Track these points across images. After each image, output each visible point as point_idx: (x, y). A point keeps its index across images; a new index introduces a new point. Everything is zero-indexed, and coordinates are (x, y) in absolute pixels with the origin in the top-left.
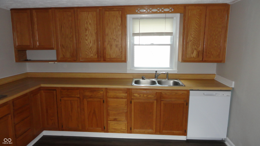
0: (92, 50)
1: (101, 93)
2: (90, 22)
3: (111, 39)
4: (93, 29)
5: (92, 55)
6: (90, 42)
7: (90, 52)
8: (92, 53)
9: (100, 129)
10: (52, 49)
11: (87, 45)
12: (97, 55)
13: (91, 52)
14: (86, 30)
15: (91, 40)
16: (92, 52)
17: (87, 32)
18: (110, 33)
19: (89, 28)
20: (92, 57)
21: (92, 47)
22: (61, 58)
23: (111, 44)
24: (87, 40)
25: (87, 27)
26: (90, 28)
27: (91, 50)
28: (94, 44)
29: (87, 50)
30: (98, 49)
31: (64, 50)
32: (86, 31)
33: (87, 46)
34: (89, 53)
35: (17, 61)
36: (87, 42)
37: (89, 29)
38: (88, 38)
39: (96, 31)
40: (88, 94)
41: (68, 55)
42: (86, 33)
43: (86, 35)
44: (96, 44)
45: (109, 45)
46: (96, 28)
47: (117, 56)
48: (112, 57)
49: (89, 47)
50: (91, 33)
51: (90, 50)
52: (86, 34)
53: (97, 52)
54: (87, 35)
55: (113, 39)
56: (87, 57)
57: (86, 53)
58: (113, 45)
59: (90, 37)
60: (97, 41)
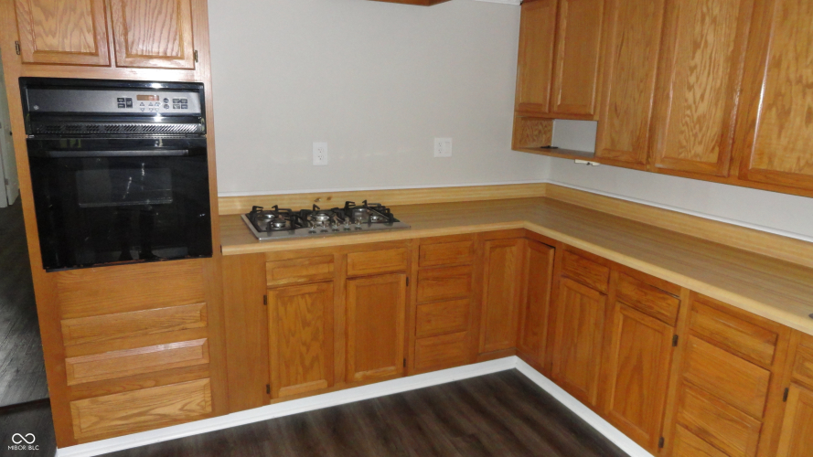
0: (704, 129)
1: (669, 302)
2: (716, 11)
3: (788, 80)
4: (723, 39)
5: (701, 149)
6: (702, 97)
7: (695, 136)
8: (700, 143)
9: (647, 437)
10: (588, 117)
11: (689, 107)
12: (717, 149)
13: (700, 135)
14: (696, 46)
15: (705, 90)
16: (703, 137)
17: (699, 53)
18: (791, 55)
19: (708, 37)
20: (696, 155)
21: (704, 116)
22: (605, 149)
23: (783, 106)
24: (690, 88)
25: (702, 36)
26: (710, 38)
27: (701, 130)
28: (716, 105)
29: (685, 128)
30: (725, 125)
31: (616, 122)
32: (694, 53)
33: (688, 112)
34: (692, 139)
35: (515, 148)
36: (690, 96)
37: (706, 42)
38: (698, 78)
39: (731, 49)
40: (629, 290)
41: (625, 143)
42: (693, 58)
43: (692, 69)
44: (722, 103)
45: (774, 110)
46: (733, 36)
47: (802, 162)
48: (777, 166)
49: (695, 118)
50: (710, 58)
51: (697, 126)
52: (692, 63)
53: (722, 141)
54: (695, 67)
55: (799, 81)
56: (682, 156)
57: (682, 137)
58: (792, 113)
59: (703, 78)
60: (730, 91)
